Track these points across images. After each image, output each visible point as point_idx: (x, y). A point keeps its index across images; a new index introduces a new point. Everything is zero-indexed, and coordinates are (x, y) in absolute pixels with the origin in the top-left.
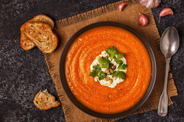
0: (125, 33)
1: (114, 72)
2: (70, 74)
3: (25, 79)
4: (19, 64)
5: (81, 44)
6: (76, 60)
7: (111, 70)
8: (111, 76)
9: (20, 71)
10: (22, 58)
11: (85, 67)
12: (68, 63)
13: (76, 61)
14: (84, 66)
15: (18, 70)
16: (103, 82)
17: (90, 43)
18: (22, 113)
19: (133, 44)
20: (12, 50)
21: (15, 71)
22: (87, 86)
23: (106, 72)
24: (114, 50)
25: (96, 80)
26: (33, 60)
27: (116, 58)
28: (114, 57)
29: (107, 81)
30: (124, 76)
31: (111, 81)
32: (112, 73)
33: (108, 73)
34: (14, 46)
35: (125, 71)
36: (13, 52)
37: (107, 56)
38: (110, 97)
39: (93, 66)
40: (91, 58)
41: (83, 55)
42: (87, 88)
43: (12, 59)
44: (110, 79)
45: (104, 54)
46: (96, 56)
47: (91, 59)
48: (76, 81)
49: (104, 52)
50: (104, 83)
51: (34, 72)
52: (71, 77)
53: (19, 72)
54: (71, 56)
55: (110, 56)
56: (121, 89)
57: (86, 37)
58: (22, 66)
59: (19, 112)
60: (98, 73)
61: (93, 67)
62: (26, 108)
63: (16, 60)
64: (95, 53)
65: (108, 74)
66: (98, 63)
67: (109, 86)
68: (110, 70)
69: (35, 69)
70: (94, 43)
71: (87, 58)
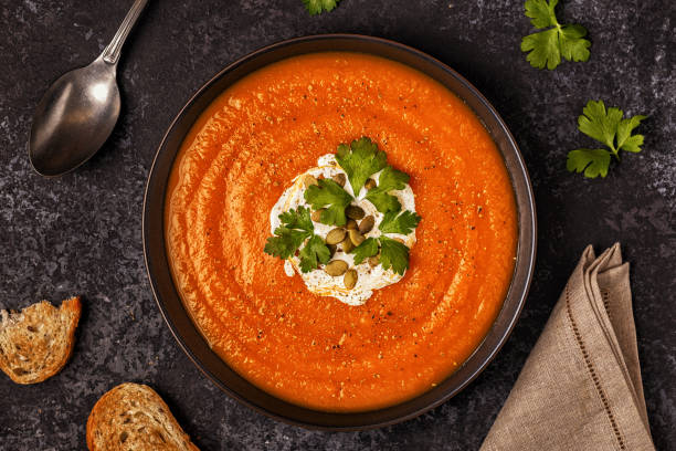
0: (418, 86)
1: (365, 243)
2: (186, 242)
3: (72, 277)
4: (47, 218)
5: (236, 121)
6: (215, 183)
7: (351, 232)
8: (353, 256)
9: (51, 245)
10: (56, 193)
11: (249, 215)
12: (178, 195)
13: (214, 188)
14: (243, 211)
15: (43, 243)
16: (319, 281)
17: (274, 120)
18: (65, 416)
19: (445, 133)
20: (14, 161)
21: (29, 248)
22: (251, 294)
23: (332, 241)
24: (368, 154)
25: (289, 272)
26: (102, 197)
27: (374, 187)
28: (369, 181)
29: (334, 275)
30: (405, 259)
31: (350, 280)
32: (357, 245)
33: (340, 246)
34: (22, 144)
35: (409, 239)
36: (17, 167)
37: (341, 176)
38: (340, 343)
39: (280, 212)
40: (273, 179)
41: (243, 167)
42: (249, 302)
43: (15, 196)
44: (345, 270)
45: (326, 166)
46: (295, 174)
47: (276, 184)
48: (210, 272)
49: (330, 157)
50: (322, 286)
51: (108, 248)
52: (191, 252)
53: (48, 250)
54: (194, 165)
55: (350, 177)
56: (390, 314)
57: (260, 96)
58: (58, 226)
59: (52, 412)
60: (299, 245)
61: (280, 216)
62: (83, 393)
63: (31, 201)
64: (291, 161)
65: (340, 251)
66: (302, 203)
67: (342, 299)
68: (347, 234)
69: (113, 235)
70: (288, 118)
71: (257, 180)
